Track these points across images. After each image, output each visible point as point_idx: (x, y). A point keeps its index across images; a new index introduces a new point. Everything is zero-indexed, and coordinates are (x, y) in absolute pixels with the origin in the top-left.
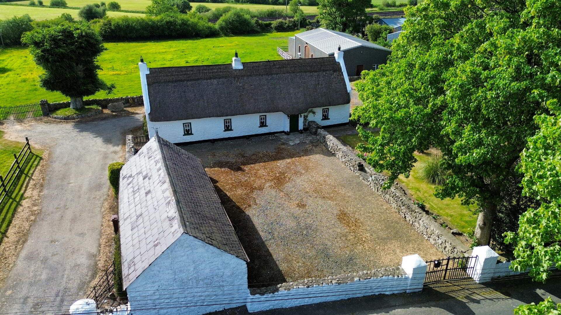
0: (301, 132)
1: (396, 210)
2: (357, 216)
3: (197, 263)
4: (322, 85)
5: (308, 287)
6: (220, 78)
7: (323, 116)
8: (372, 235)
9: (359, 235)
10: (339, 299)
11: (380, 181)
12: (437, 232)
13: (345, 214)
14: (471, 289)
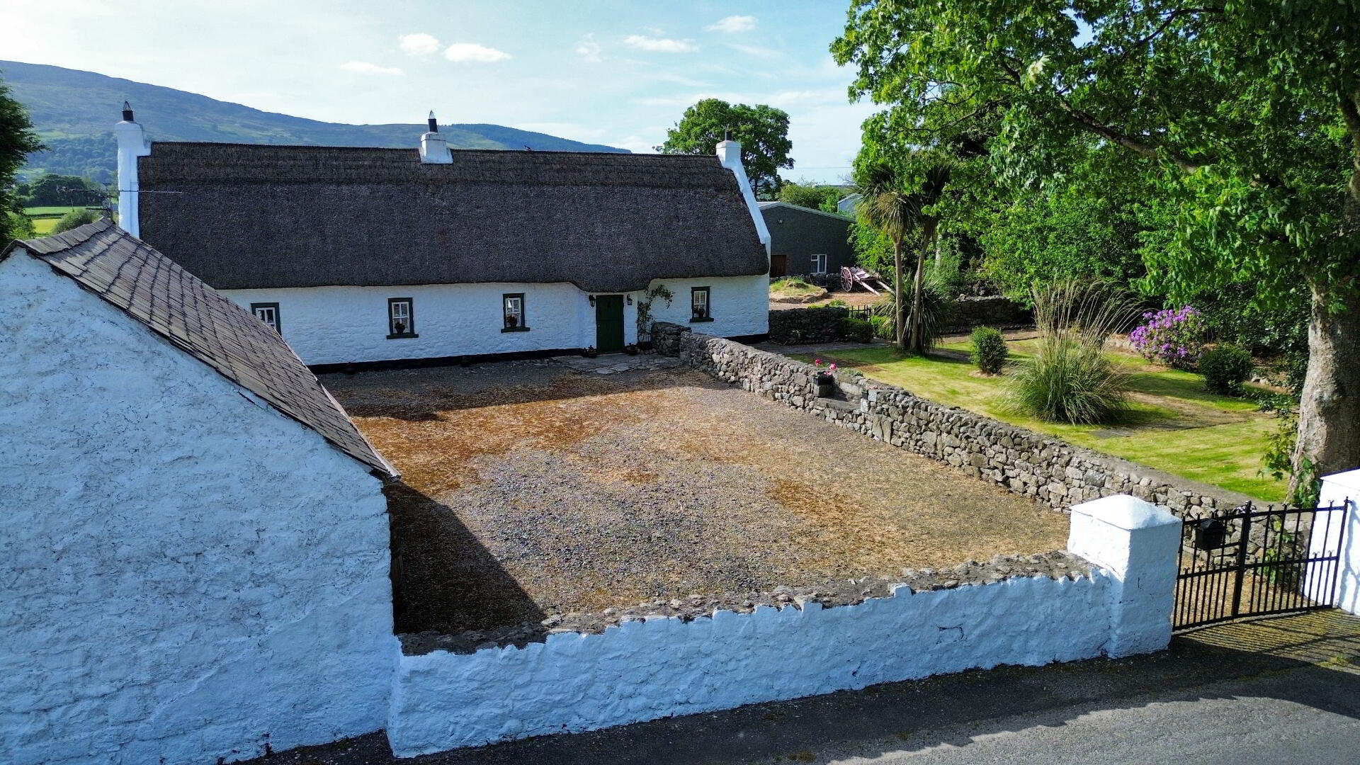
0: (632, 351)
1: (970, 470)
2: (836, 488)
3: (107, 456)
4: (685, 220)
5: (688, 619)
6: (379, 183)
7: (695, 310)
8: (904, 528)
9: (857, 529)
10: (829, 690)
11: (898, 399)
12: (1145, 481)
13: (796, 488)
14: (1352, 636)
